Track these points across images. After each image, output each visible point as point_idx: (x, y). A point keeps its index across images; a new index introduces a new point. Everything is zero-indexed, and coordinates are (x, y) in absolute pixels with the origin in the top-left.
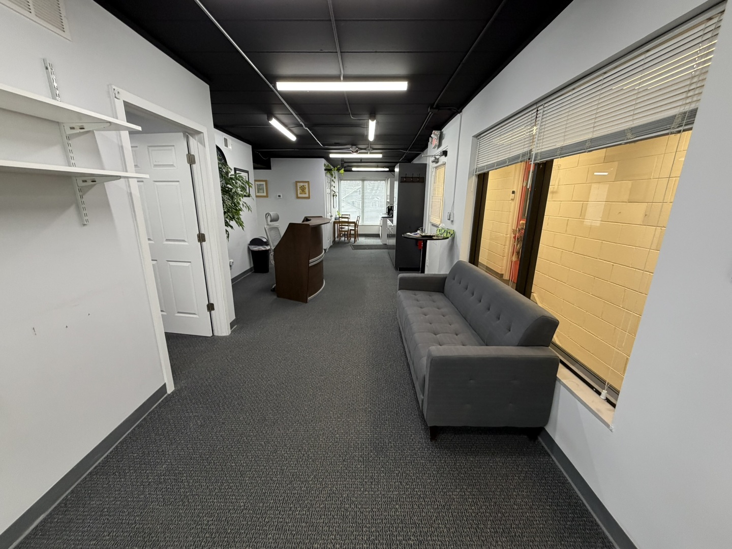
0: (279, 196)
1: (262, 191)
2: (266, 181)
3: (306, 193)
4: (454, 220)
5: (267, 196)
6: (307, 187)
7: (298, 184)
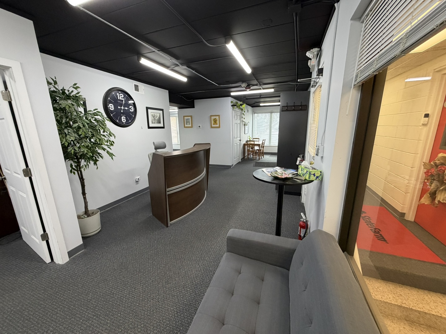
0: (199, 127)
1: (188, 123)
2: (191, 116)
3: (217, 124)
4: (324, 156)
5: (192, 127)
6: (218, 119)
7: (212, 117)
